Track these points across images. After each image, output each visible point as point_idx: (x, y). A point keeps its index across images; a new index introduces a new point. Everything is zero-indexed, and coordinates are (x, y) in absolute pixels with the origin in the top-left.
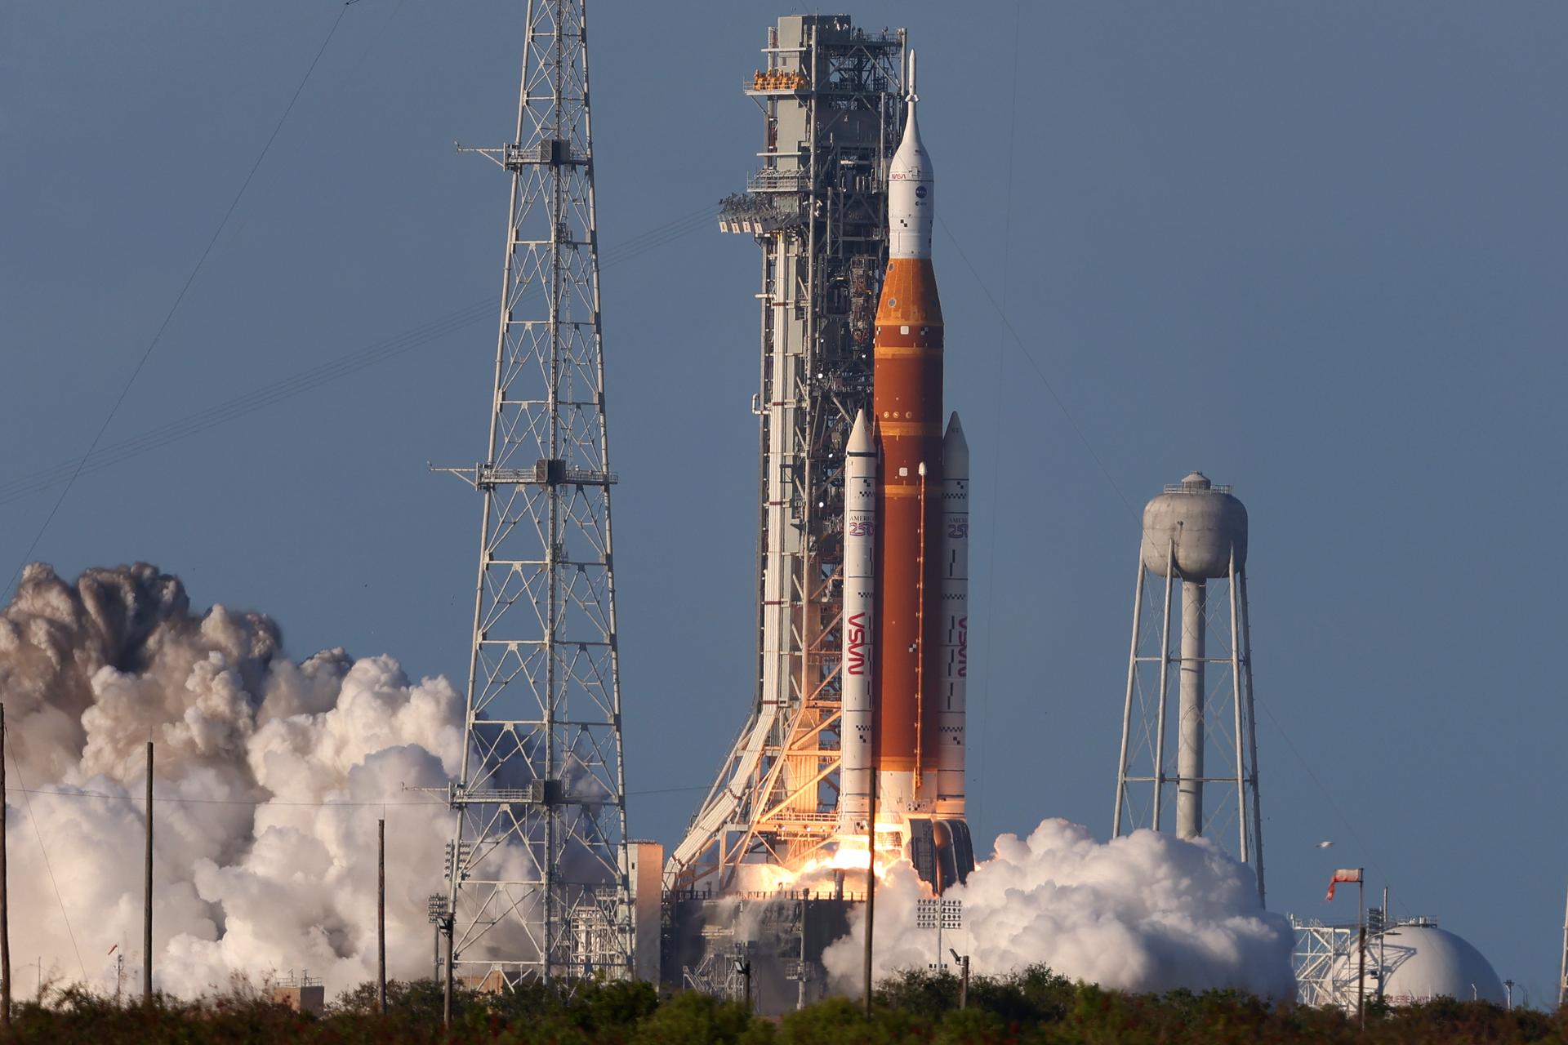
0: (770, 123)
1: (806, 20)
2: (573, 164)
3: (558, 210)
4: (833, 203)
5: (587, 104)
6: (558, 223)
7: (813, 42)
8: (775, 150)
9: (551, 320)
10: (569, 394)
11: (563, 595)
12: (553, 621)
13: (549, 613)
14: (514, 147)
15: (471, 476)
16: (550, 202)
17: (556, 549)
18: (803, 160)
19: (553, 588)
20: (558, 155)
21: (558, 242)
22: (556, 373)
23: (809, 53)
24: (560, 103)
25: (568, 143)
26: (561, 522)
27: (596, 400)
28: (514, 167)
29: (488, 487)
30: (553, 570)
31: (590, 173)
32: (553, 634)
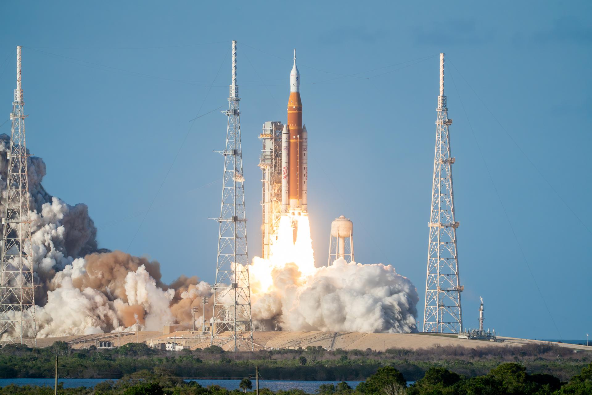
0: (264, 144)
1: (272, 123)
2: (238, 154)
3: (235, 164)
4: (278, 161)
5: (240, 142)
6: (235, 167)
7: (274, 127)
8: (265, 150)
9: (234, 187)
10: (238, 203)
11: (237, 244)
12: (235, 250)
13: (235, 248)
14: (225, 151)
15: (217, 220)
16: (234, 162)
17: (236, 235)
18: (272, 152)
19: (235, 243)
20: (235, 152)
21: (235, 171)
22: (235, 198)
23: (273, 130)
24: (235, 142)
25: (237, 150)
26: (237, 230)
27: (243, 203)
28: (225, 155)
29: (220, 222)
30: (235, 239)
31: (241, 156)
32: (235, 253)
